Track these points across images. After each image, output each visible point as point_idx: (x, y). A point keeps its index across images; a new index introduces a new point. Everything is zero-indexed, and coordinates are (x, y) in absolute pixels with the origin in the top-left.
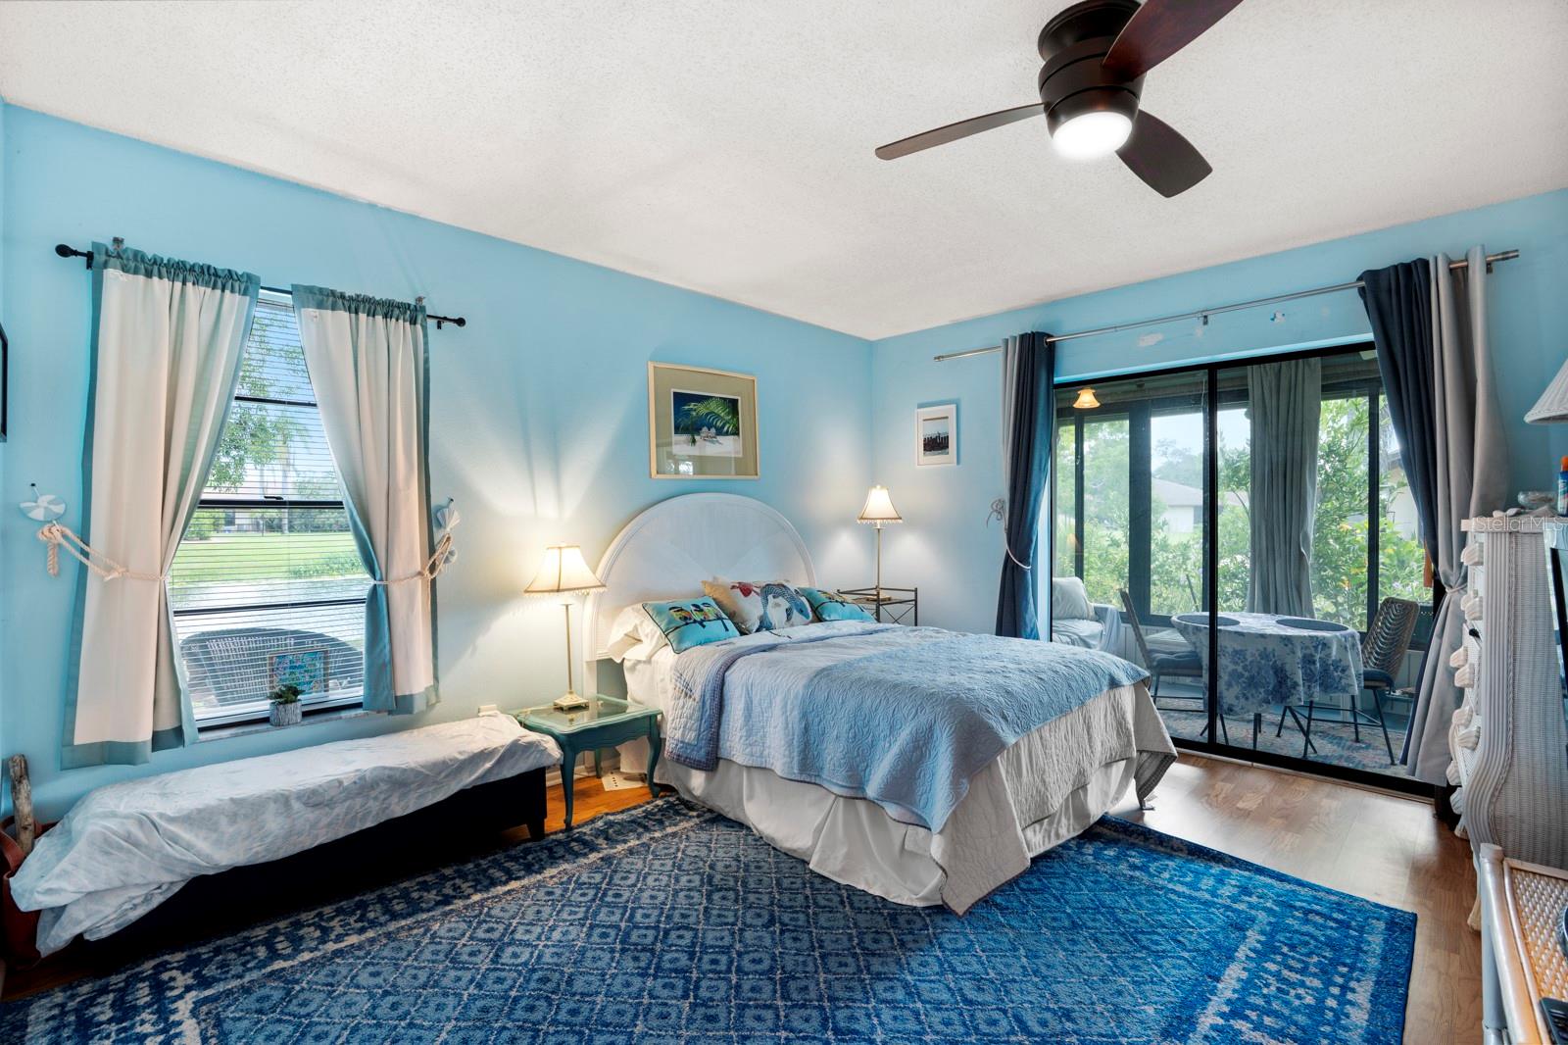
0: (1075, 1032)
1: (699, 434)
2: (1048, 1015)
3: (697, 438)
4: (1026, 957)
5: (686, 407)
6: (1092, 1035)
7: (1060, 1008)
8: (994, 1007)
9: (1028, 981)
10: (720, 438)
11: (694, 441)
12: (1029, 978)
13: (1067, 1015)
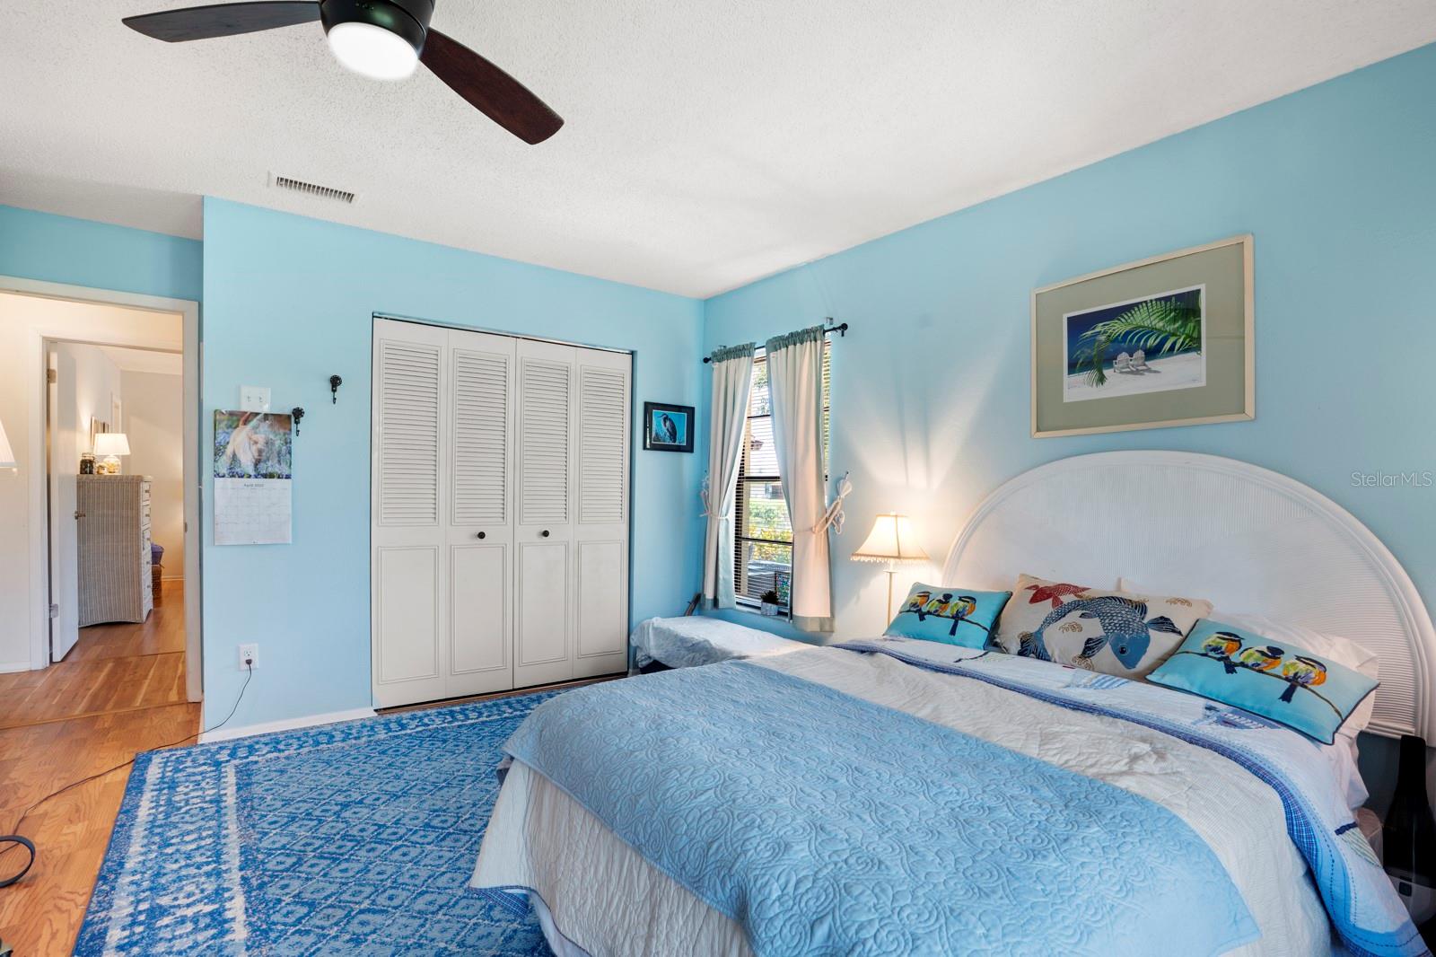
0: (337, 936)
1: (1111, 366)
2: (367, 929)
3: (1106, 372)
4: (446, 949)
5: (1089, 333)
6: (324, 945)
7: (366, 940)
8: (406, 904)
9: (413, 935)
10: (1153, 364)
11: (1102, 379)
12: (417, 937)
13: (357, 940)
